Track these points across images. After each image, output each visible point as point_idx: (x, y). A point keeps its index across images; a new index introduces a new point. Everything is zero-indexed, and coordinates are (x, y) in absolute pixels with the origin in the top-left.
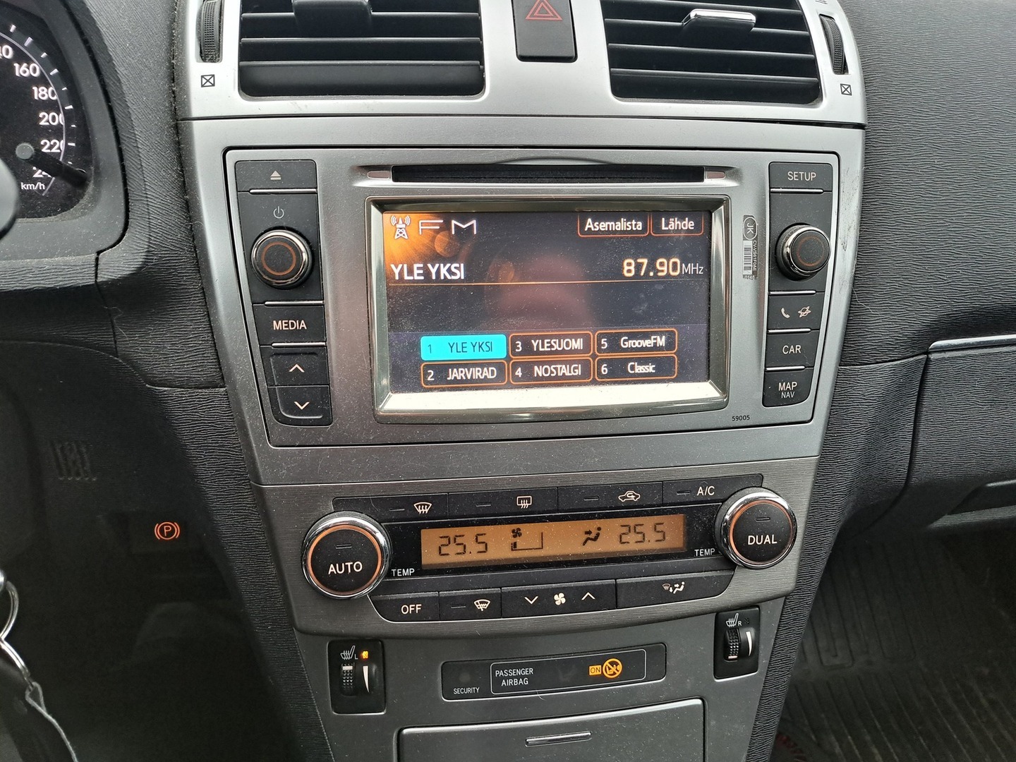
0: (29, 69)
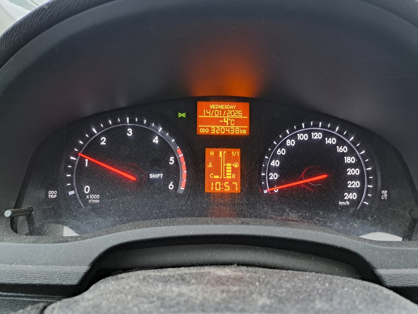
0: (343, 149)
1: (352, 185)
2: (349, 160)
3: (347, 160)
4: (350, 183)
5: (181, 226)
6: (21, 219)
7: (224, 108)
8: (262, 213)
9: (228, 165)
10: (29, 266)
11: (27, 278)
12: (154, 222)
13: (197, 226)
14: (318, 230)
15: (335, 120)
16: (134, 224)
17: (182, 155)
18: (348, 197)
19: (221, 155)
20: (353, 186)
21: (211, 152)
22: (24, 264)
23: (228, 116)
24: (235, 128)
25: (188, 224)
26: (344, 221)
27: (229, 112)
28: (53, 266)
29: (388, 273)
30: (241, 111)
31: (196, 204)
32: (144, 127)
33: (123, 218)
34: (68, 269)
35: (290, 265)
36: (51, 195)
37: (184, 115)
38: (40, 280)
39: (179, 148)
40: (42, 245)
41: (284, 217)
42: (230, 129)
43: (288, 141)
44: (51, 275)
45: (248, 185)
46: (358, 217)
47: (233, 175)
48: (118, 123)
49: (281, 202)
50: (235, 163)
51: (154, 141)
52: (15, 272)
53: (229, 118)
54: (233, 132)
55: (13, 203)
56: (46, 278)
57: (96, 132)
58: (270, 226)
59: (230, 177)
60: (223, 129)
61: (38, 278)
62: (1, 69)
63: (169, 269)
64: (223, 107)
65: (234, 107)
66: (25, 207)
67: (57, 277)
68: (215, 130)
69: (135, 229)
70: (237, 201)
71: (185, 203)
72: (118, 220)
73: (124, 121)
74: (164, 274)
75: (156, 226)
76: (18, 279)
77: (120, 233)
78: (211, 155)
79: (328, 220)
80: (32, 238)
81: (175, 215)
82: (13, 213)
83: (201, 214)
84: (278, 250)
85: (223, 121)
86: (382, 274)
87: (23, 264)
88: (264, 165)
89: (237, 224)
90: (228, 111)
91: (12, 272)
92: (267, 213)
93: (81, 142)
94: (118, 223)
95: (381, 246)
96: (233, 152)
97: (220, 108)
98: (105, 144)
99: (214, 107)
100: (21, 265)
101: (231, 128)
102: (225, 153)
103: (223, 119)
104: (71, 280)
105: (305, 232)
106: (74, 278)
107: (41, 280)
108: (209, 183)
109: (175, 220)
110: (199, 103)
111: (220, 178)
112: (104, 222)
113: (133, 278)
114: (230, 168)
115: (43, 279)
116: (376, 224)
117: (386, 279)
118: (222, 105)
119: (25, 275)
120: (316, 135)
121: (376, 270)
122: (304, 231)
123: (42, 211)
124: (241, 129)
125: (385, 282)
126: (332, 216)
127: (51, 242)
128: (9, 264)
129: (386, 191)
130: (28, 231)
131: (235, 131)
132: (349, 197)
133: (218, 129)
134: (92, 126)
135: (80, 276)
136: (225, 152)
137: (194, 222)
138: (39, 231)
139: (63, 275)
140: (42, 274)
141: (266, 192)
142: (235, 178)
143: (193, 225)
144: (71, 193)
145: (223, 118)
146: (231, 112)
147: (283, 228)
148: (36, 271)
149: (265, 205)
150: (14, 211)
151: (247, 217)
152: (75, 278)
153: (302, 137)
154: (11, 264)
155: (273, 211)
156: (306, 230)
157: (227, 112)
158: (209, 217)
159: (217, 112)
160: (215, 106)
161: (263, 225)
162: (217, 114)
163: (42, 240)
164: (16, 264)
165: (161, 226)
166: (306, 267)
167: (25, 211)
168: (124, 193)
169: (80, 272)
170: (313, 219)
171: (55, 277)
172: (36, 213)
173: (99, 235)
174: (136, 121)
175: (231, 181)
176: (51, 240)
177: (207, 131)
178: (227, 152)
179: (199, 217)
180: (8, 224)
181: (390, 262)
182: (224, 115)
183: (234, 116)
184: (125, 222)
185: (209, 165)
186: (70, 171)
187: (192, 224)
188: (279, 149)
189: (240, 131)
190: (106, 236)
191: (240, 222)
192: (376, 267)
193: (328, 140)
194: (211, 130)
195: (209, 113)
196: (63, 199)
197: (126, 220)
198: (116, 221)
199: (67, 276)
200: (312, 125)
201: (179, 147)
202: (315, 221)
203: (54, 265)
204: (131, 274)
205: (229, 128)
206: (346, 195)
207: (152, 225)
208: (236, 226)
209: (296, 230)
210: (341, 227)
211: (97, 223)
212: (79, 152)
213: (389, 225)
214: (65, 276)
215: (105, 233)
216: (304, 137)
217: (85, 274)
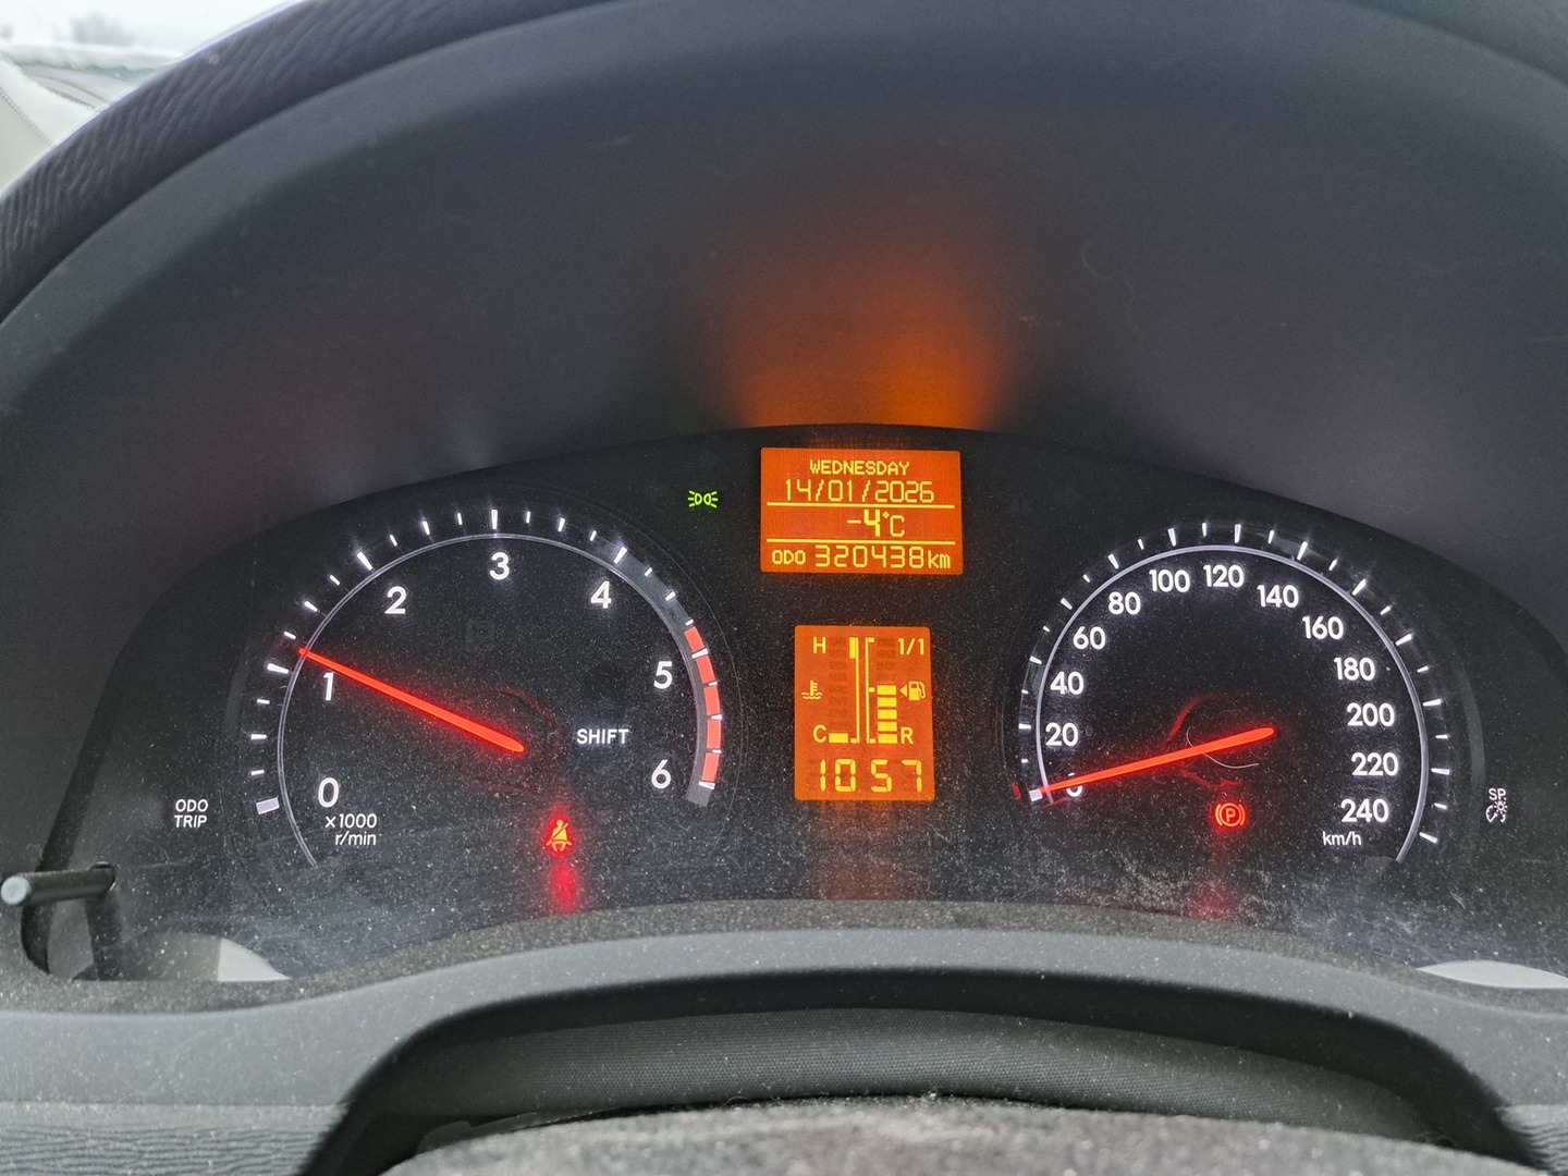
0: (1326, 626)
1: (1369, 766)
2: (1354, 668)
3: (1344, 668)
4: (1359, 760)
5: (716, 936)
6: (65, 911)
7: (862, 473)
8: (1034, 881)
9: (882, 690)
10: (95, 1107)
11: (86, 1160)
12: (604, 921)
13: (780, 933)
14: (1264, 945)
15: (1297, 516)
16: (522, 930)
17: (705, 652)
18: (1354, 815)
19: (854, 653)
20: (1374, 772)
21: (815, 639)
22: (74, 1102)
23: (881, 503)
24: (907, 547)
25: (743, 927)
26: (1357, 911)
27: (883, 487)
28: (191, 1108)
29: (1554, 1121)
30: (929, 483)
31: (769, 846)
32: (559, 544)
33: (476, 905)
34: (253, 1118)
35: (1155, 1095)
36: (186, 817)
37: (710, 499)
38: (137, 1168)
39: (694, 624)
40: (151, 1019)
41: (1120, 896)
42: (890, 552)
43: (1116, 598)
44: (183, 1144)
45: (973, 769)
46: (1413, 894)
47: (903, 729)
48: (458, 531)
49: (1106, 833)
50: (911, 683)
51: (594, 600)
52: (36, 1133)
53: (882, 510)
54: (899, 562)
55: (38, 850)
56: (165, 1159)
57: (369, 567)
58: (1074, 931)
59: (893, 739)
60: (860, 553)
61: (131, 1157)
62: (4, 323)
63: (684, 1117)
64: (861, 468)
65: (900, 470)
66: (82, 863)
67: (207, 1153)
68: (832, 555)
69: (528, 948)
70: (932, 833)
71: (723, 843)
72: (456, 913)
73: (477, 523)
74: (670, 1137)
75: (614, 938)
76: (48, 1165)
77: (467, 966)
78: (815, 651)
79: (1296, 907)
80: (107, 991)
81: (685, 892)
82: (36, 886)
83: (789, 888)
84: (1102, 1029)
85: (859, 522)
86: (1529, 1124)
87: (70, 1098)
88: (1024, 692)
89: (940, 926)
90: (879, 482)
91: (23, 1136)
92: (1050, 879)
93: (309, 605)
94: (457, 924)
95: (1518, 1009)
96: (901, 641)
97: (847, 470)
98: (403, 611)
99: (825, 470)
100: (63, 1105)
101: (892, 548)
102: (870, 644)
103: (858, 513)
104: (268, 1167)
105: (1212, 956)
106: (279, 1156)
107: (142, 1167)
108: (812, 762)
109: (689, 912)
110: (768, 454)
111: (853, 741)
112: (402, 921)
113: (539, 1156)
114: (893, 702)
115: (151, 1162)
116: (1488, 922)
117: (1551, 1146)
118: (856, 462)
119: (77, 1145)
120: (1220, 572)
121: (1507, 1109)
122: (1209, 950)
123: (150, 881)
124: (930, 552)
125: (1544, 1160)
126: (1309, 892)
127: (189, 1005)
128: (10, 1100)
129: (1502, 792)
130: (91, 962)
131: (907, 557)
132: (1359, 815)
133: (843, 552)
134: (355, 540)
135: (302, 1149)
136: (872, 640)
137: (767, 917)
138: (139, 963)
139: (233, 1144)
140: (148, 1141)
141: (1035, 795)
142: (911, 742)
143: (763, 932)
144: (267, 806)
145: (861, 511)
146: (890, 488)
147: (1124, 939)
148: (124, 1129)
149: (1044, 850)
150: (43, 879)
151: (974, 899)
152: (284, 1159)
153: (1166, 581)
154: (20, 1100)
155: (1077, 872)
156: (1217, 949)
157: (874, 487)
158: (820, 899)
159: (836, 487)
160: (831, 465)
161: (1042, 929)
162: (835, 494)
163: (150, 997)
164: (43, 1100)
165: (632, 936)
166: (1220, 1101)
167: (85, 879)
168: (480, 804)
169: (304, 1130)
170: (1238, 902)
171: (201, 1153)
172: (125, 889)
173: (382, 974)
174: (528, 521)
175: (896, 754)
176: (185, 996)
177: (800, 559)
178: (879, 641)
179: (785, 901)
180: (14, 935)
181: (1559, 1074)
182: (863, 500)
183: (904, 502)
184: (485, 923)
185: (810, 692)
186: (266, 720)
187: (759, 928)
188: (1082, 629)
189: (926, 557)
190: (412, 979)
191: (949, 917)
192: (1508, 1099)
193: (1267, 593)
194: (814, 556)
195: (808, 490)
196: (236, 829)
197: (488, 912)
198: (451, 916)
199: (248, 1148)
200: (1205, 534)
201: (691, 621)
202: (1243, 912)
203: (197, 1103)
204: (526, 1137)
205: (884, 548)
206: (1349, 806)
207: (595, 934)
208: (936, 933)
209: (1175, 947)
210: (1350, 934)
211: (374, 927)
212: (302, 641)
213: (1539, 926)
214: (242, 1148)
215: (409, 969)
216: (1174, 581)
217: (322, 1139)
